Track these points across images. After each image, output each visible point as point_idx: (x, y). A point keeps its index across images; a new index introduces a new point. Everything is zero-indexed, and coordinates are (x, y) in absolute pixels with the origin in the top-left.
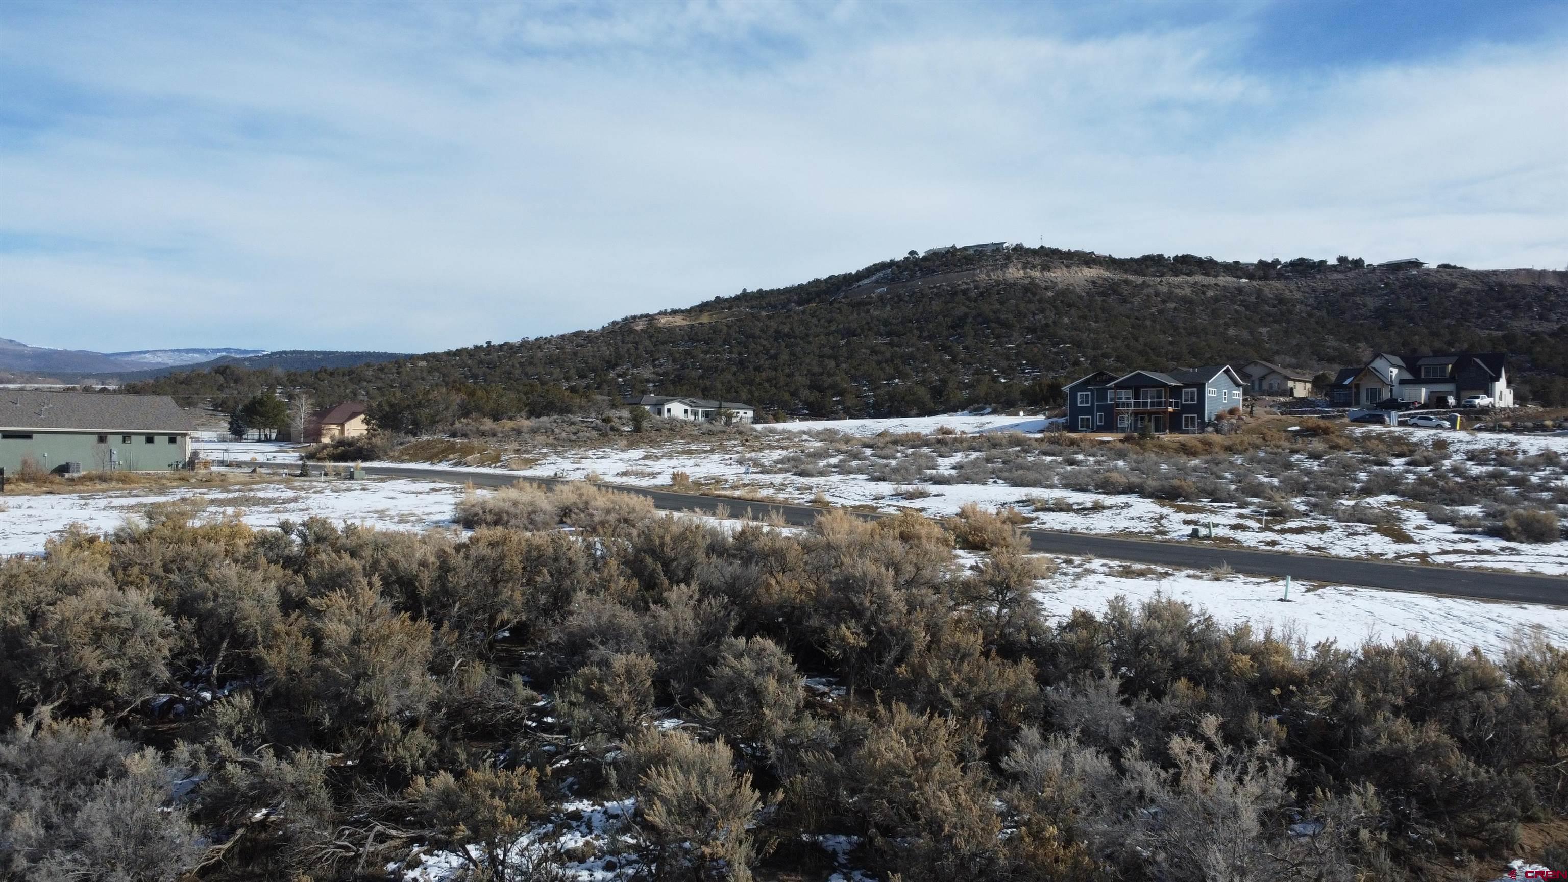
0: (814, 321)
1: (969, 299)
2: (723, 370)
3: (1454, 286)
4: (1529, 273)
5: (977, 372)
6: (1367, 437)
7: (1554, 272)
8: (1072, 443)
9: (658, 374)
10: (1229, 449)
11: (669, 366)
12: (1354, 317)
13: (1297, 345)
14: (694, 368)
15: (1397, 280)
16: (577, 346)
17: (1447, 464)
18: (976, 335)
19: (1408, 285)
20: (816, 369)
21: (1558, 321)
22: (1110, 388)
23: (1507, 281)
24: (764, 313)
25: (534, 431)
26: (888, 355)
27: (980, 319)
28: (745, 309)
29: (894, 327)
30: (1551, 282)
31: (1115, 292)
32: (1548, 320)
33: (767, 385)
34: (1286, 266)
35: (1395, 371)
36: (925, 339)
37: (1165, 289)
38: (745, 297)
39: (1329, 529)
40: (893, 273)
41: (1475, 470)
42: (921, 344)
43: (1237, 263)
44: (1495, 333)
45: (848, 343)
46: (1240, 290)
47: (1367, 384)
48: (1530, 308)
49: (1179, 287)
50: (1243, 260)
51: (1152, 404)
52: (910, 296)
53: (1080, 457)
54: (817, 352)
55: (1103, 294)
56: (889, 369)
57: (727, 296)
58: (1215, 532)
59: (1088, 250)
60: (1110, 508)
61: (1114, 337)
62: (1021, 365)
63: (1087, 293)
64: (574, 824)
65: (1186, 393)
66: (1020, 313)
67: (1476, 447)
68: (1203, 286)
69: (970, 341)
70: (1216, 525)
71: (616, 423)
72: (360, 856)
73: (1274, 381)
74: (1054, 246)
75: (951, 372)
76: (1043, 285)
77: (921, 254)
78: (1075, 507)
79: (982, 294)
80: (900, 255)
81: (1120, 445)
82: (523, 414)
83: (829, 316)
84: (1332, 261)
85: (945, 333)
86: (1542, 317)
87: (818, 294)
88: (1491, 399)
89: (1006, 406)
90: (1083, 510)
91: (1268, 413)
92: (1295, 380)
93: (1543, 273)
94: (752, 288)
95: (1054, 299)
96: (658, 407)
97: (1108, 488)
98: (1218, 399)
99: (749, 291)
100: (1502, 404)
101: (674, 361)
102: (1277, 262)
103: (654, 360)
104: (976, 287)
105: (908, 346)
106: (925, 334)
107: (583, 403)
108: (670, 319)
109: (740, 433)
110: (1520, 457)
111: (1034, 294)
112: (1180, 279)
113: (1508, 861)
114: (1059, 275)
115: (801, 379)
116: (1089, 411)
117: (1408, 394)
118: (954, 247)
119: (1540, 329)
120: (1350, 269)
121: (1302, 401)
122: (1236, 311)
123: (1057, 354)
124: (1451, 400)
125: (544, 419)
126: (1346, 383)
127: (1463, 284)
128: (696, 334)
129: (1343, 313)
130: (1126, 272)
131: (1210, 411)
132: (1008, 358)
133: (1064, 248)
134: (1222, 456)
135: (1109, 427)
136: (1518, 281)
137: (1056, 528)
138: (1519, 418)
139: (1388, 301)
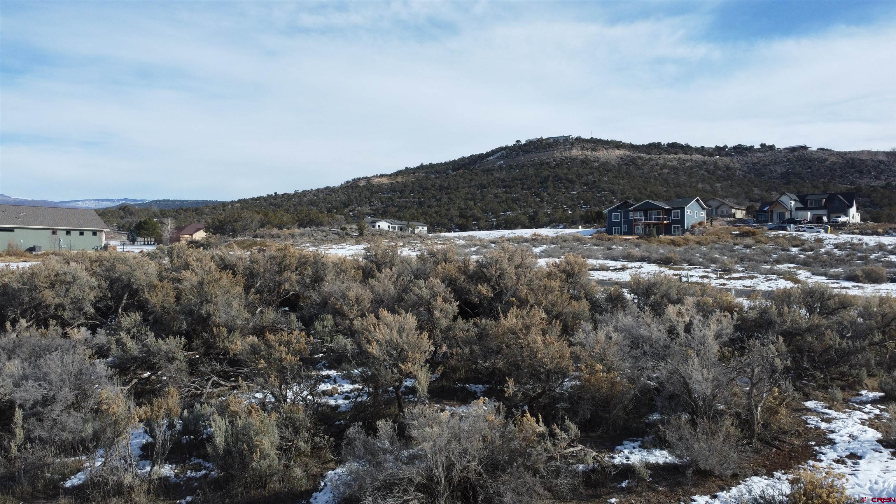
0: (462, 180)
1: (550, 167)
2: (410, 208)
3: (827, 160)
4: (869, 152)
5: (555, 207)
6: (777, 237)
7: (884, 152)
8: (609, 239)
9: (373, 210)
10: (699, 243)
11: (379, 206)
12: (770, 178)
13: (737, 193)
14: (393, 206)
15: (794, 157)
16: (326, 195)
17: (823, 250)
18: (554, 187)
19: (800, 160)
20: (463, 206)
21: (885, 180)
22: (631, 211)
23: (857, 157)
24: (433, 176)
25: (302, 235)
26: (504, 198)
27: (556, 178)
28: (422, 174)
29: (507, 183)
30: (881, 158)
31: (633, 163)
32: (880, 179)
33: (435, 215)
34: (731, 149)
35: (793, 203)
36: (525, 190)
37: (662, 162)
38: (422, 167)
39: (756, 277)
40: (507, 153)
41: (838, 253)
42: (523, 192)
43: (703, 147)
44: (849, 187)
45: (481, 192)
46: (705, 162)
47: (777, 210)
48: (870, 173)
49: (670, 160)
50: (706, 146)
51: (655, 219)
52: (516, 166)
53: (614, 247)
54: (463, 197)
55: (626, 164)
56: (505, 206)
57: (412, 167)
58: (690, 280)
59: (618, 140)
60: (631, 268)
61: (633, 188)
62: (580, 203)
63: (618, 164)
64: (326, 380)
65: (674, 213)
66: (579, 175)
67: (839, 241)
68: (684, 160)
69: (551, 190)
70: (692, 276)
71: (349, 231)
72: (204, 394)
73: (724, 209)
74: (599, 138)
75: (540, 207)
76: (593, 159)
77: (523, 142)
78: (611, 268)
79: (557, 165)
80: (511, 143)
81: (636, 241)
82: (296, 226)
83: (470, 178)
84: (757, 146)
85: (537, 186)
86: (876, 178)
87: (464, 165)
88: (848, 218)
89: (573, 224)
90: (616, 270)
91: (721, 225)
92: (736, 209)
93: (877, 153)
94: (426, 163)
95: (599, 167)
96: (373, 223)
97: (629, 258)
98: (692, 217)
99: (424, 164)
100: (854, 221)
101: (382, 203)
102: (726, 147)
103: (370, 202)
104: (554, 161)
105: (516, 193)
106: (525, 187)
107: (330, 221)
108: (380, 179)
109: (420, 237)
110: (864, 246)
111: (587, 165)
112: (671, 156)
113: (858, 391)
114: (602, 154)
115: (455, 212)
116: (619, 224)
117: (800, 215)
118: (541, 138)
119: (876, 184)
120: (768, 151)
121: (740, 221)
122: (703, 174)
123: (601, 197)
124: (825, 219)
125: (308, 229)
126: (765, 209)
127: (831, 159)
128: (394, 188)
129: (764, 175)
130: (640, 152)
131: (688, 223)
132: (572, 200)
133: (604, 138)
134: (695, 246)
135: (630, 232)
136: (864, 157)
137: (600, 278)
138: (864, 228)
139: (789, 169)
